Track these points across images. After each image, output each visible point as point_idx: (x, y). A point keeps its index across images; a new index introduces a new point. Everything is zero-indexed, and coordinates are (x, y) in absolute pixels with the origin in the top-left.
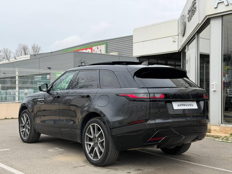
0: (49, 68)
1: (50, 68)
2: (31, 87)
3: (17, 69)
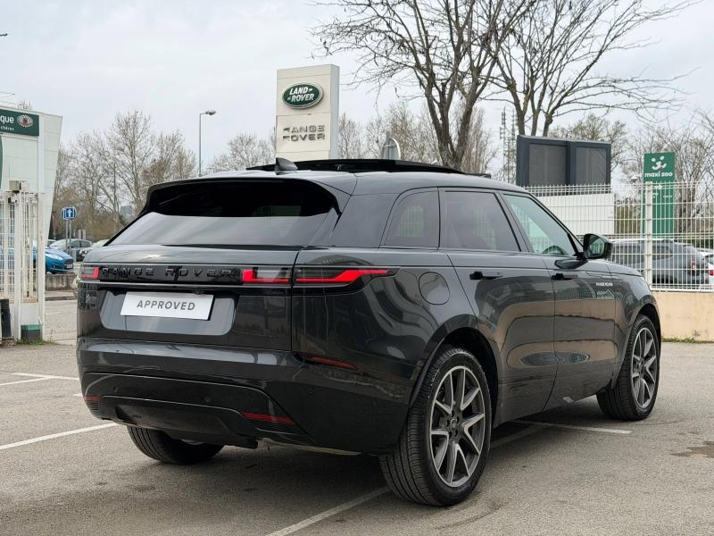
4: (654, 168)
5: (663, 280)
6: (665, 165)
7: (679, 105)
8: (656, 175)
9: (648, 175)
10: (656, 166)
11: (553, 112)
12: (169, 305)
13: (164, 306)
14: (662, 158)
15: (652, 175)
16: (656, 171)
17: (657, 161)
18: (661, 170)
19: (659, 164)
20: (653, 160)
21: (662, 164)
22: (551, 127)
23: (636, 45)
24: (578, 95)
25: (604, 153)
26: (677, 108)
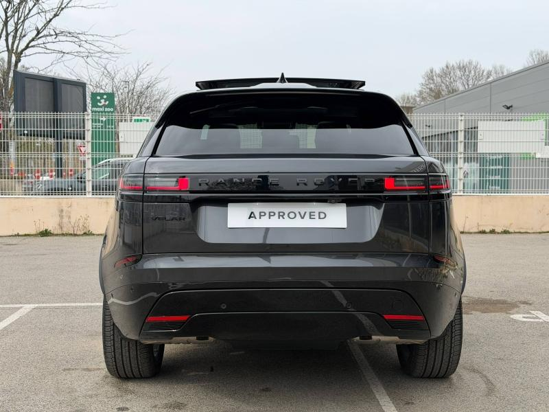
0: (508, 108)
1: (511, 106)
2: (474, 158)
3: (462, 116)
4: (99, 104)
5: (103, 188)
6: (107, 102)
7: (117, 57)
8: (101, 109)
9: (94, 109)
10: (101, 103)
11: (21, 52)
12: (292, 215)
13: (286, 216)
14: (105, 97)
15: (98, 109)
16: (101, 107)
17: (101, 99)
18: (105, 106)
19: (103, 101)
20: (99, 98)
21: (105, 102)
22: (20, 65)
23: (97, 6)
24: (40, 41)
25: (81, 90)
26: (115, 59)
